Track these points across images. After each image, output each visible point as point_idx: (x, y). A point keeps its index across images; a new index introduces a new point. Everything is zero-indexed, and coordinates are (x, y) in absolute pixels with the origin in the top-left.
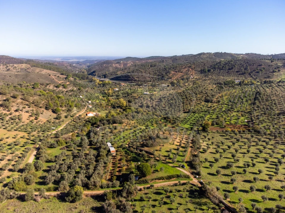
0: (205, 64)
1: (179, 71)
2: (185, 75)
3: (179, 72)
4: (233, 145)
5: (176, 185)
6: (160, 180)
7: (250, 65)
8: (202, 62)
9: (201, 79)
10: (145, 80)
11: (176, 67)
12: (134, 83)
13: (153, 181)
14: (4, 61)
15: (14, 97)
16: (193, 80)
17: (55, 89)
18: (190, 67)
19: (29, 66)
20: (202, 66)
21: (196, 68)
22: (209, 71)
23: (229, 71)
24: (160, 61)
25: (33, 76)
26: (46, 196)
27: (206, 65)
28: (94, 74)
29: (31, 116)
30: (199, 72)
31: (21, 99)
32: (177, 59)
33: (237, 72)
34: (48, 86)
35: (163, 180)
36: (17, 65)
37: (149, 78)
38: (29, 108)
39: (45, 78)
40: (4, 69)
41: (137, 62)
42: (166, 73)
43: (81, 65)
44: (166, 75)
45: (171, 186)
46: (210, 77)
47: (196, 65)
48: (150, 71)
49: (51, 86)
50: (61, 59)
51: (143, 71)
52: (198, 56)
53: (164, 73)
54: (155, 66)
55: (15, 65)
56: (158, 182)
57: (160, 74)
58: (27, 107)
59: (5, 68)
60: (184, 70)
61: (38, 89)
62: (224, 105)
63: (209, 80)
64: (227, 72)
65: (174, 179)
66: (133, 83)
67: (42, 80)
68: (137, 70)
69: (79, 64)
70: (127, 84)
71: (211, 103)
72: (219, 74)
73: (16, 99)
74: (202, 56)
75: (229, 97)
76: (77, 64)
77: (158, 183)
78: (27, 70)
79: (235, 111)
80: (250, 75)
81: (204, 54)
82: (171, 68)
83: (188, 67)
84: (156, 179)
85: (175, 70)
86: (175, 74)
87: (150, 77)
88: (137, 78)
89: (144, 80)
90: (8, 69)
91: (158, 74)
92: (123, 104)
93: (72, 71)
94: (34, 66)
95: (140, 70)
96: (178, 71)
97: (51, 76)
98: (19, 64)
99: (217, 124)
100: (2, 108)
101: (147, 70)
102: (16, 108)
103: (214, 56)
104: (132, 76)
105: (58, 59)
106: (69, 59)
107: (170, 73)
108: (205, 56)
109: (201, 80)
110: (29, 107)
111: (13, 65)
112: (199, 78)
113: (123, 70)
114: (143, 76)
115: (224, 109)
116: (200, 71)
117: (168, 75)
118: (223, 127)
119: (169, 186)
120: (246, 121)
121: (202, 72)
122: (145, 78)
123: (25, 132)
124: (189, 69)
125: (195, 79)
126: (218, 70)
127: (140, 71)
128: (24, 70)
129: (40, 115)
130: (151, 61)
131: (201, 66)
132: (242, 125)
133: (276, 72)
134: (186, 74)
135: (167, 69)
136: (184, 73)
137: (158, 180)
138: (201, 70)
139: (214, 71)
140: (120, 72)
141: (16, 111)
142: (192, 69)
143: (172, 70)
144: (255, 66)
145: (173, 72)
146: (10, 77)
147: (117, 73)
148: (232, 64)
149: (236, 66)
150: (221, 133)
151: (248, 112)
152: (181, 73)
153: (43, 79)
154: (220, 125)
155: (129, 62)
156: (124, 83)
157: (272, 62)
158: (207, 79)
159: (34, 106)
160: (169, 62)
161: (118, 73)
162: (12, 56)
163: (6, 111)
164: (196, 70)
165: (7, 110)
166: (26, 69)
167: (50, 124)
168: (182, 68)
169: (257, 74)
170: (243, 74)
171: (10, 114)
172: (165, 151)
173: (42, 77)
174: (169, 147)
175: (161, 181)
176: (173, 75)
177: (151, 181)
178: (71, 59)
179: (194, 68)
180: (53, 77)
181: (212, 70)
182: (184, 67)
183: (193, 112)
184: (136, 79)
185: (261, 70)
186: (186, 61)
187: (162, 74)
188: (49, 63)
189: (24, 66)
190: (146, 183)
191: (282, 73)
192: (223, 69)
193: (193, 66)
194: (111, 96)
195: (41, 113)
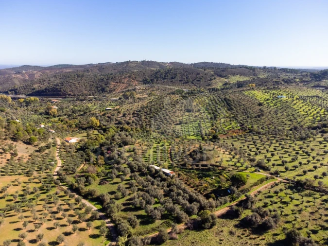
1: (120, 81)
3: (120, 83)
7: (190, 74)
11: (115, 77)
12: (69, 98)
18: (130, 77)
20: (142, 76)
21: (137, 78)
22: (152, 81)
23: (173, 80)
30: (142, 83)
33: (180, 81)
42: (106, 84)
46: (156, 87)
47: (136, 75)
53: (104, 85)
60: (125, 81)
64: (171, 82)
66: (67, 98)
70: (60, 100)
80: (193, 83)
83: (128, 77)
85: (115, 80)
86: (116, 85)
87: (87, 90)
88: (70, 91)
91: (95, 85)
96: (118, 82)
103: (142, 64)
104: (63, 90)
107: (110, 85)
112: (145, 88)
114: (78, 89)
116: (142, 81)
121: (144, 82)
122: (82, 91)
124: (130, 79)
125: (142, 90)
126: (161, 80)
130: (68, 71)
133: (212, 80)
134: (130, 85)
135: (105, 80)
136: (127, 84)
138: (143, 79)
139: (157, 80)
140: (38, 85)
142: (133, 79)
143: (112, 81)
144: (194, 75)
148: (172, 73)
149: (178, 75)
152: (123, 84)
155: (35, 72)
156: (55, 100)
157: (205, 70)
158: (154, 89)
161: (35, 87)
164: (138, 81)
168: (122, 79)
169: (198, 82)
170: (186, 83)
179: (135, 78)
181: (155, 80)
182: (123, 77)
185: (201, 78)
187: (101, 86)
191: (217, 80)
192: (166, 79)
193: (133, 76)
194: (57, 116)
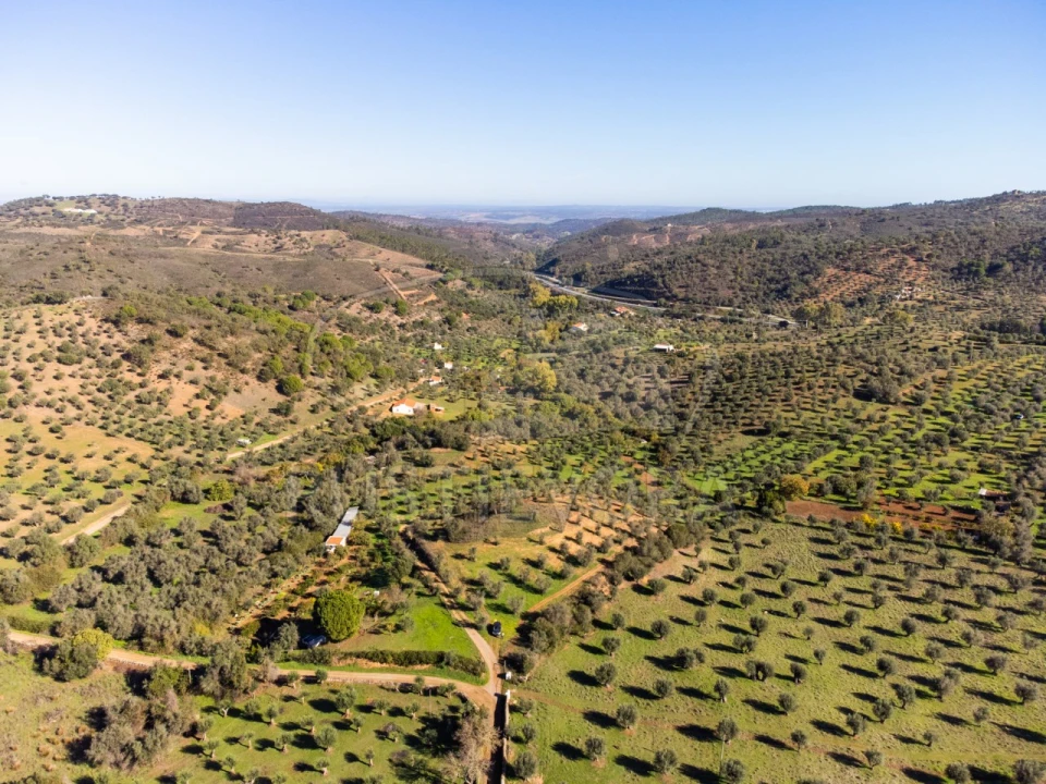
0: (984, 241)
1: (858, 265)
2: (879, 283)
3: (857, 270)
4: (822, 583)
5: (405, 689)
6: (371, 659)
8: (974, 234)
9: (944, 303)
10: (709, 298)
11: (850, 251)
12: (664, 306)
13: (349, 661)
14: (283, 221)
15: (174, 333)
16: (906, 306)
17: (367, 314)
18: (911, 251)
19: (343, 235)
20: (970, 250)
21: (938, 257)
22: (993, 270)
24: (812, 225)
25: (326, 269)
26: (10, 644)
27: (987, 243)
28: (551, 269)
29: (197, 396)
30: (949, 275)
31: (195, 340)
32: (883, 220)
34: (346, 304)
35: (384, 665)
36: (310, 233)
37: (731, 291)
38: (204, 371)
39: (362, 279)
40: (267, 247)
41: (728, 226)
42: (803, 273)
43: (538, 237)
44: (802, 280)
45: (388, 690)
46: (989, 294)
47: (940, 246)
48: (740, 262)
49: (354, 306)
50: (487, 217)
51: (711, 262)
52: (988, 208)
53: (795, 274)
54: (776, 244)
55: (304, 234)
56: (365, 667)
57: (777, 276)
58: (199, 365)
59: (270, 242)
60: (881, 266)
61: (306, 313)
62: (936, 416)
63: (978, 307)
65: (425, 666)
66: (661, 306)
67: (350, 282)
68: (690, 257)
69: (531, 232)
70: (635, 309)
71: (879, 401)
72: (1037, 284)
73: (179, 340)
74: (1003, 206)
75: (983, 384)
76: (527, 232)
77: (361, 670)
78: (334, 250)
79: (965, 444)
81: (1018, 197)
82: (830, 253)
83: (903, 251)
84: (358, 656)
85: (844, 260)
86: (838, 277)
87: (733, 288)
88: (680, 287)
89: (708, 295)
90: (278, 245)
91: (770, 274)
92: (544, 382)
93: (487, 259)
94: (358, 238)
95: (701, 257)
96: (853, 266)
97: (382, 270)
98: (317, 232)
99: (836, 491)
100: (129, 364)
101: (730, 259)
102: (164, 366)
104: (664, 282)
105: (478, 215)
106: (513, 217)
107: (819, 275)
108: (1018, 207)
109: (942, 308)
110: (205, 368)
111: (297, 232)
112: (935, 297)
113: (647, 256)
114: (706, 283)
115: (919, 435)
116: (952, 270)
117: (807, 283)
118: (860, 505)
119: (382, 687)
120: (983, 492)
121: (960, 273)
122: (715, 290)
123: (153, 443)
124: (904, 259)
125: (919, 301)
126: (1035, 268)
127: (698, 261)
128: (326, 249)
129: (232, 394)
131: (963, 251)
132: (945, 509)
134: (886, 281)
135: (813, 258)
136: (879, 276)
137: (365, 661)
138: (961, 264)
139: (1015, 271)
140: (635, 264)
141: (162, 376)
142: (918, 260)
143: (832, 263)
145: (830, 271)
146: (259, 270)
147: (623, 266)
150: (824, 529)
151: (1024, 457)
152: (863, 276)
153: (352, 279)
154: (848, 497)
155: (697, 227)
156: (627, 307)
158: (970, 303)
159: (224, 365)
160: (845, 229)
161: (625, 268)
162: (309, 205)
163: (134, 374)
164: (934, 267)
165: (139, 371)
166: (333, 245)
167: (244, 426)
168: (874, 257)
171: (142, 386)
172: (487, 562)
173: (354, 272)
174: (517, 549)
175: (378, 665)
176: (829, 282)
177: (340, 659)
178: (517, 214)
179: (929, 256)
180: (388, 276)
181: (1008, 267)
182: (885, 251)
183: (783, 435)
184: (676, 291)
186: (926, 225)
187: (788, 278)
188: (417, 229)
189: (329, 236)
190: (319, 661)
193: (927, 247)
194: (544, 351)
195: (237, 391)
